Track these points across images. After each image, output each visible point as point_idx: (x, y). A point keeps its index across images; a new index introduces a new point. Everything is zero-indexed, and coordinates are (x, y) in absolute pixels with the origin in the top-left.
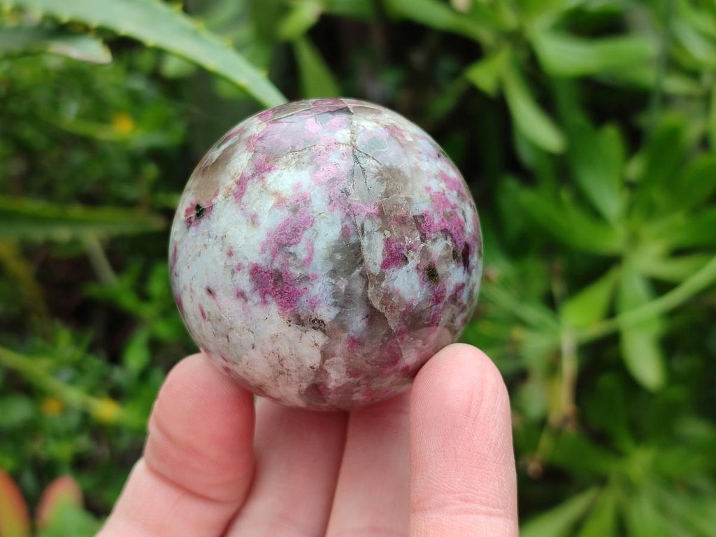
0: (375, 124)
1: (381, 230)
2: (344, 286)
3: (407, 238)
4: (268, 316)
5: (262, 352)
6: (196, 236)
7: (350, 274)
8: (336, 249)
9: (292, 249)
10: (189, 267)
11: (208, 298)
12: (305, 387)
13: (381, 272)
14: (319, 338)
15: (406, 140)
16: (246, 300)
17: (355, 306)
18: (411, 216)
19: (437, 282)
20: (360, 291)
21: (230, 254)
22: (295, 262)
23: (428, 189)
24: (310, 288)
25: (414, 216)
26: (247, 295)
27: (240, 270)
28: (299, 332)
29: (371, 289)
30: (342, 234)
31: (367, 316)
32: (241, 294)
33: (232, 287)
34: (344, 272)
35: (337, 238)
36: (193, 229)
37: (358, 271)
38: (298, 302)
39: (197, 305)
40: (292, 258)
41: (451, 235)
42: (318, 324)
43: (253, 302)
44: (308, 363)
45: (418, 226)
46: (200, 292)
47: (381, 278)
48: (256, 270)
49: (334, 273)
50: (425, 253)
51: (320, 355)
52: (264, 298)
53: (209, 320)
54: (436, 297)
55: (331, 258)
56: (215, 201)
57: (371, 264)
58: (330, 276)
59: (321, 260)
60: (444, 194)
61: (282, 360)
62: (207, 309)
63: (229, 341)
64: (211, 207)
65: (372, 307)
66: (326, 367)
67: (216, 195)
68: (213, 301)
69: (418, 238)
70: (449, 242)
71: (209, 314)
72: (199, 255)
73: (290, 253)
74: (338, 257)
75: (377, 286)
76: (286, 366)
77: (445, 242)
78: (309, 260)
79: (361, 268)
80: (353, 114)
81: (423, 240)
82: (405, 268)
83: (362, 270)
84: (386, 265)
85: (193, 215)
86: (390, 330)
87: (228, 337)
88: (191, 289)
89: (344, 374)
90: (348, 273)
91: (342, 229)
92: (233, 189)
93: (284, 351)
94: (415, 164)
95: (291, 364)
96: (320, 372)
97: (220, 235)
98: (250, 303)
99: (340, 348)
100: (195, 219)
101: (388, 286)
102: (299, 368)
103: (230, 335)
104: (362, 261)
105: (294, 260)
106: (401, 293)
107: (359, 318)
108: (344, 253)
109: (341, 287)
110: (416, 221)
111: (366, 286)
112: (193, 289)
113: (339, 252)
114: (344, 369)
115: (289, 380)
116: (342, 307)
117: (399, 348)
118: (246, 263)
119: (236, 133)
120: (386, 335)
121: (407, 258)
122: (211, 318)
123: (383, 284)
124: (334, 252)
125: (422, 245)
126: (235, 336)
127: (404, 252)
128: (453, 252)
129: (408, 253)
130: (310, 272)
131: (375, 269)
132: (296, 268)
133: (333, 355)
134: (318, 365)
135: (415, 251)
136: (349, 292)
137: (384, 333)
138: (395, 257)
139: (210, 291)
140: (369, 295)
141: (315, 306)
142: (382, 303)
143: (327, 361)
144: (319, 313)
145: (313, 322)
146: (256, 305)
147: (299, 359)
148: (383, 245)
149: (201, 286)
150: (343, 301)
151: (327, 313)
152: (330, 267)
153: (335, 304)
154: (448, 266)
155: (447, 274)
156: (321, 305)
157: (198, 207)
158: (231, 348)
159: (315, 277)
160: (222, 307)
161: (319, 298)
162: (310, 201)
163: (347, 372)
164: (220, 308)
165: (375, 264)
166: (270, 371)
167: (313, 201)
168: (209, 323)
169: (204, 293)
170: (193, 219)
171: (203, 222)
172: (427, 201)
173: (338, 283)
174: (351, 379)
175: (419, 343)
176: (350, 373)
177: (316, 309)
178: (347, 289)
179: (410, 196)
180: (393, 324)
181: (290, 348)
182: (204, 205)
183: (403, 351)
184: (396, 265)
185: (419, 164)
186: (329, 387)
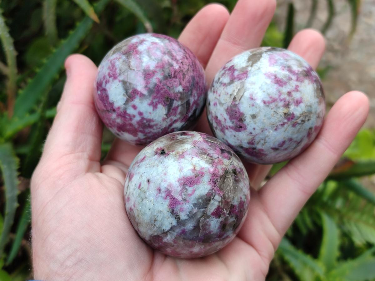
0: (237, 165)
1: (219, 202)
2: (195, 211)
3: (225, 210)
4: (163, 203)
5: (151, 213)
6: (156, 160)
7: (200, 209)
8: (201, 197)
9: (187, 187)
10: (146, 168)
11: (146, 183)
12: (155, 235)
13: (210, 216)
14: (174, 222)
15: (243, 177)
16: (160, 193)
17: (194, 220)
18: (231, 203)
19: (223, 230)
20: (199, 216)
21: (165, 174)
22: (185, 192)
23: (241, 198)
24: (184, 204)
25: (232, 204)
26: (161, 191)
27: (165, 182)
28: (169, 216)
29: (202, 219)
30: (207, 194)
31: (195, 226)
32: (159, 190)
33: (158, 185)
34: (199, 207)
35: (204, 194)
36: (156, 156)
37: (203, 210)
38: (177, 206)
39: (140, 182)
40: (186, 190)
41: (238, 218)
42: (178, 218)
43: (162, 195)
44: (164, 228)
45: (231, 209)
46: (145, 179)
47: (208, 217)
48: (171, 186)
49: (195, 205)
50: (226, 219)
51: (170, 228)
52: (167, 197)
53: (140, 190)
54: (220, 235)
55: (198, 199)
56: (171, 153)
57: (208, 210)
58: (193, 205)
59: (194, 198)
60: (244, 203)
61: (156, 220)
62: (142, 186)
63: (142, 201)
64: (168, 154)
65: (199, 224)
66: (168, 233)
67: (173, 151)
68: (147, 185)
69: (228, 212)
70: (235, 221)
71: (142, 188)
72: (153, 167)
73: (186, 188)
74: (200, 201)
75: (205, 219)
76: (155, 223)
77: (234, 219)
78: (191, 195)
79: (205, 209)
80: (232, 156)
81: (229, 214)
82: (218, 219)
83: (205, 210)
84: (213, 214)
85: (160, 152)
86: (198, 236)
87: (143, 200)
88: (142, 175)
89: (172, 240)
90: (200, 208)
91: (208, 192)
92: (180, 154)
93: (159, 219)
94: (242, 187)
95: (158, 224)
96: (165, 233)
97: (165, 165)
98: (160, 195)
99: (178, 230)
100: (160, 154)
101: (208, 221)
102: (159, 227)
103: (144, 200)
104: (207, 207)
105: (186, 191)
106: (211, 226)
107: (192, 225)
108: (203, 201)
109: (194, 211)
110: (231, 206)
111: (202, 217)
112: (143, 176)
113: (202, 199)
114: (174, 238)
115: (152, 229)
116: (190, 218)
117: (196, 244)
118: (168, 181)
119: (190, 135)
120: (195, 236)
121: (220, 216)
122: (142, 190)
123: (208, 220)
124: (200, 198)
125: (228, 216)
126: (145, 201)
127: (221, 214)
128: (235, 224)
129: (222, 215)
130: (188, 199)
131: (209, 213)
132: (185, 194)
133: (174, 231)
134: (166, 231)
135: (225, 216)
136: (195, 214)
137: (195, 235)
138: (217, 213)
139: (148, 181)
140: (201, 220)
141: (181, 211)
142: (202, 226)
143: (170, 232)
144: (181, 214)
145: (177, 216)
146: (162, 197)
147: (162, 224)
148: (216, 207)
149: (147, 177)
150: (191, 216)
151: (183, 216)
152: (195, 202)
153: (188, 215)
154: (230, 228)
155: (228, 231)
156: (183, 212)
157: (163, 150)
158: (140, 204)
159: (188, 202)
160: (149, 189)
161: (185, 209)
162: (204, 176)
163: (173, 239)
164: (148, 189)
165: (210, 211)
166: (148, 221)
167: (204, 177)
168: (139, 191)
169: (146, 180)
170: (158, 153)
171: (162, 157)
172: (238, 202)
173: (194, 209)
174: (173, 243)
175: (203, 247)
176: (174, 241)
177: (181, 212)
178: (195, 213)
179: (235, 197)
180: (200, 235)
181: (162, 219)
182: (166, 151)
183: (196, 245)
184: (216, 217)
185: (243, 188)
186: (163, 240)
